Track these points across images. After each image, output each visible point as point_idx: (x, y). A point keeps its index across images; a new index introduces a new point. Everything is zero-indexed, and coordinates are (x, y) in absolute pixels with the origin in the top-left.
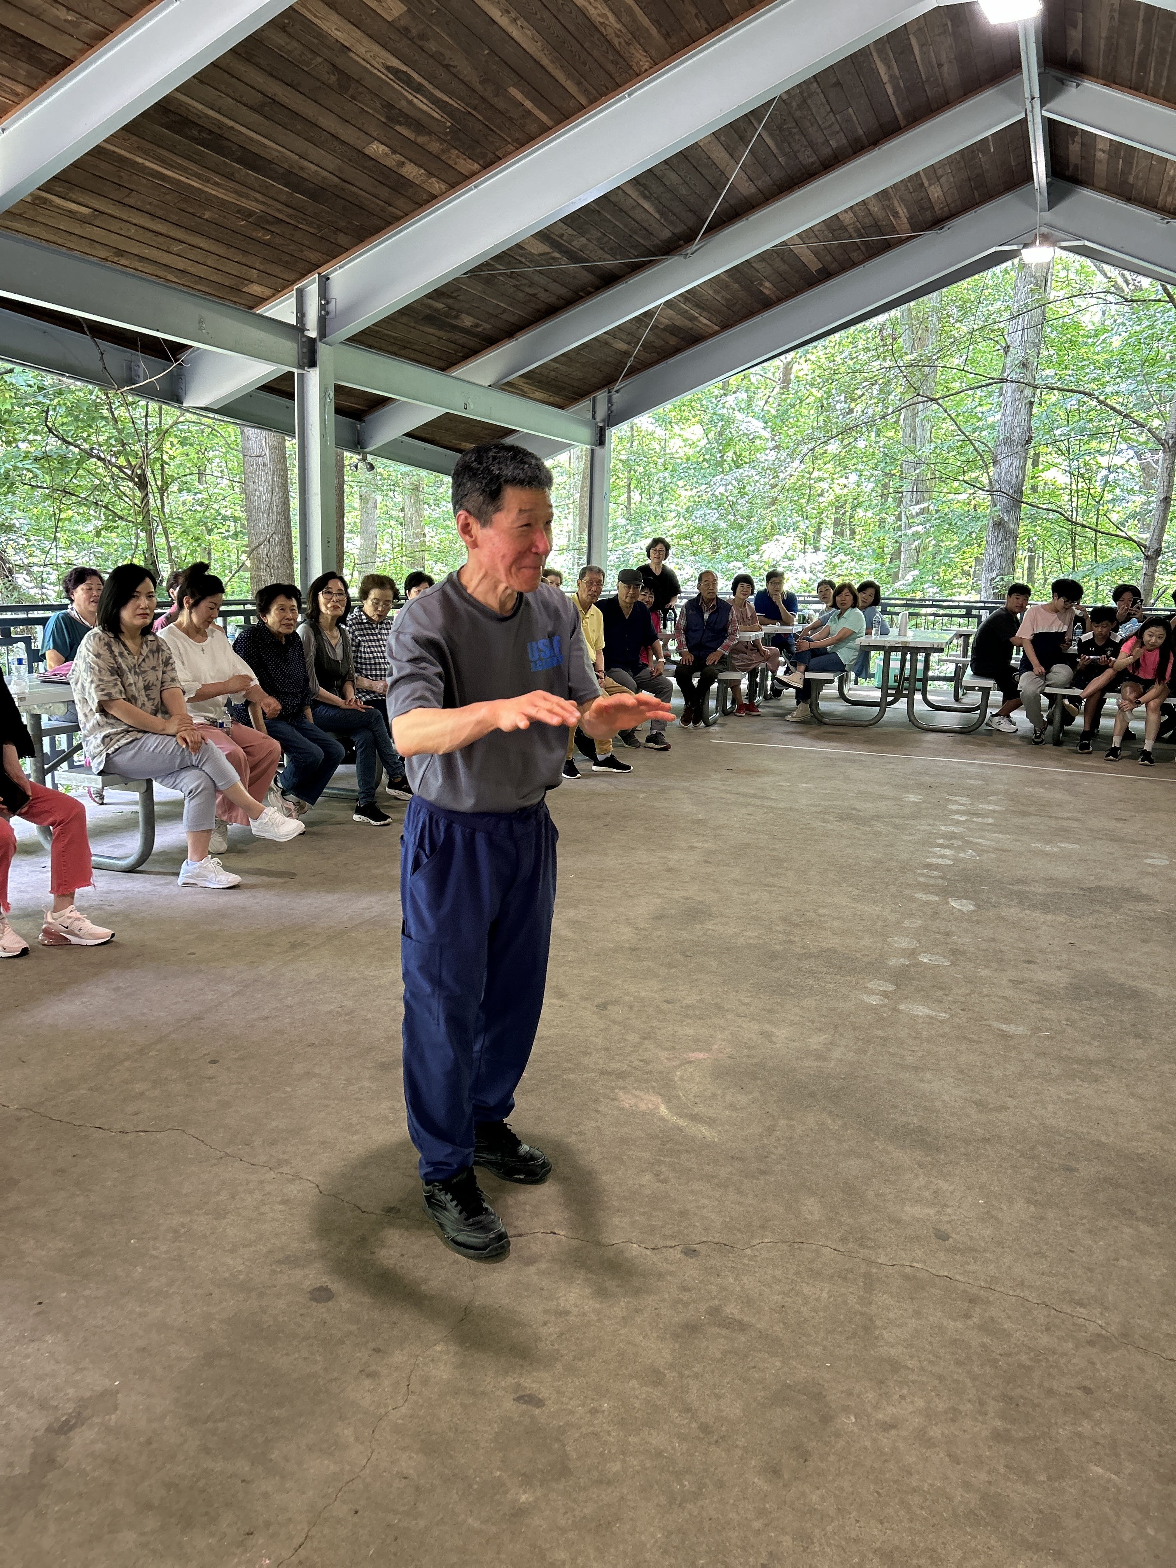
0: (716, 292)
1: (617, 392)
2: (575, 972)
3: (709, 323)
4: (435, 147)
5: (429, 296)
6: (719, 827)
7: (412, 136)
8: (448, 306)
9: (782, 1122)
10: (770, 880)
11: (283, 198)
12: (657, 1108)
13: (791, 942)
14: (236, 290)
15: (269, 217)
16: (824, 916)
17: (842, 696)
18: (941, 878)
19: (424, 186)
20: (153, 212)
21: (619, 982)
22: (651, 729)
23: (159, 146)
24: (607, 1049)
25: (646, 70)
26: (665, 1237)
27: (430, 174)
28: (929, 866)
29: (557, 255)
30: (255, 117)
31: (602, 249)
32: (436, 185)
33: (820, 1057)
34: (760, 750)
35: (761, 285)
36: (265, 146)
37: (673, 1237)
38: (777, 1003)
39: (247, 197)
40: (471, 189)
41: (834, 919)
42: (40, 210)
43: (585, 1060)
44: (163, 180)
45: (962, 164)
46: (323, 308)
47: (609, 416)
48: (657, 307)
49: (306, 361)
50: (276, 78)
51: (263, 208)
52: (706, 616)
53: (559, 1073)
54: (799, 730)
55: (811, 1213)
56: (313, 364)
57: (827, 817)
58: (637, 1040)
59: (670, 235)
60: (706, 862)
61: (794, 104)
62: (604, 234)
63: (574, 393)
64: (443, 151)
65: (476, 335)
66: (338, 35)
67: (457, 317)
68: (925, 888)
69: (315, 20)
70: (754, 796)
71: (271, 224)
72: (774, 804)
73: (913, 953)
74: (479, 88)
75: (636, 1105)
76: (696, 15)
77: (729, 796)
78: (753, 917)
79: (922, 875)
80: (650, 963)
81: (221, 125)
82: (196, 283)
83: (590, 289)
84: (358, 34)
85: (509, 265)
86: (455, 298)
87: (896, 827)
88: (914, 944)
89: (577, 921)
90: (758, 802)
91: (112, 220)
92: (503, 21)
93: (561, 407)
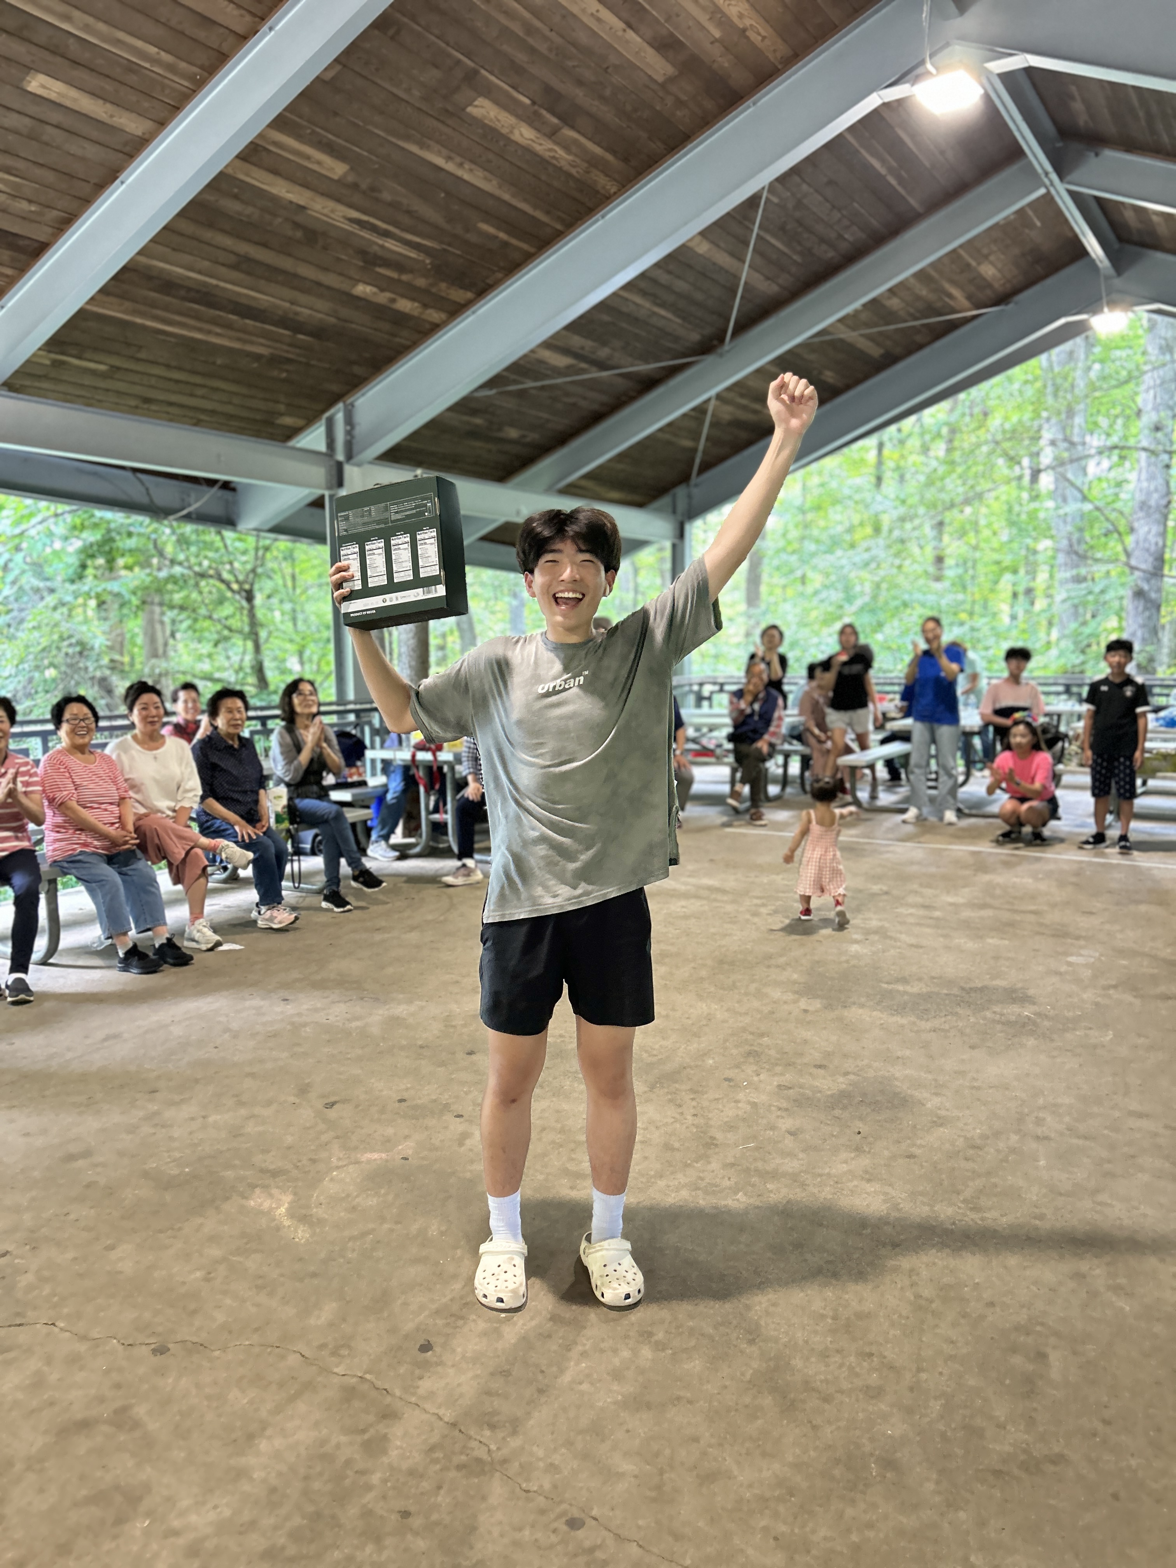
1: (693, 487)
4: (421, 282)
7: (394, 275)
11: (288, 340)
12: (278, 1207)
14: (269, 423)
15: (279, 358)
19: (423, 317)
20: (166, 363)
25: (614, 193)
26: (150, 1334)
27: (425, 306)
30: (237, 275)
31: (630, 356)
32: (434, 315)
36: (255, 298)
37: (159, 1335)
39: (252, 343)
40: (470, 316)
42: (64, 371)
43: (257, 1158)
44: (168, 336)
45: (1009, 241)
46: (350, 433)
47: (688, 511)
48: (709, 400)
49: (333, 482)
51: (270, 350)
53: (219, 1169)
56: (340, 485)
58: (329, 1139)
59: (699, 337)
63: (652, 491)
64: (431, 285)
65: (527, 445)
66: (290, 196)
67: (500, 429)
71: (282, 363)
74: (447, 227)
75: (261, 1204)
81: (205, 284)
83: (631, 394)
84: (308, 194)
89: (397, 1018)
91: (131, 374)
92: (450, 167)
93: (640, 505)
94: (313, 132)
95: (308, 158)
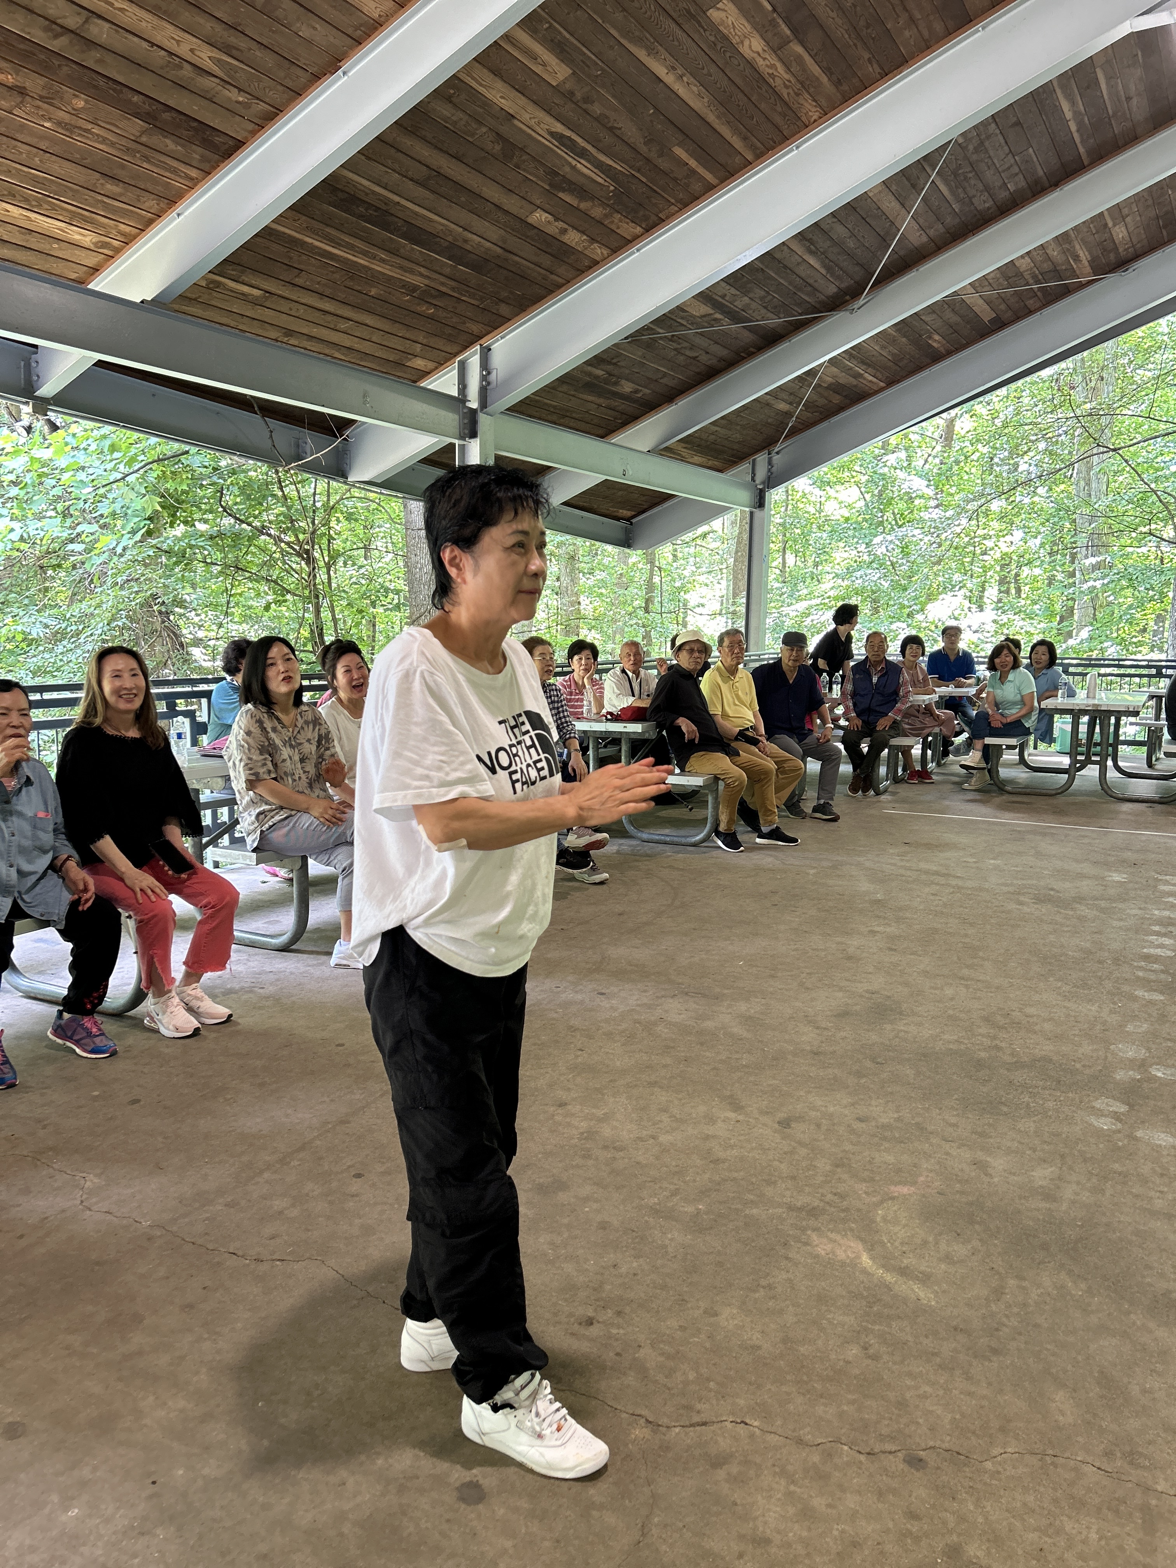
0: (883, 347)
1: (778, 453)
2: (752, 1079)
3: (874, 380)
4: (597, 212)
5: (588, 363)
6: (901, 909)
7: (574, 202)
8: (608, 373)
9: (1012, 1282)
10: (965, 972)
11: (447, 271)
12: (858, 1257)
13: (998, 1048)
14: (399, 364)
15: (433, 291)
16: (1032, 1016)
17: (1022, 761)
18: (1162, 971)
19: (586, 252)
20: (321, 290)
21: (802, 1093)
22: (818, 799)
23: (327, 225)
24: (793, 1178)
25: (815, 121)
26: (882, 1438)
27: (593, 240)
28: (1147, 958)
29: (718, 316)
30: (420, 192)
31: (765, 307)
32: (598, 251)
33: (1048, 1196)
34: (939, 821)
35: (930, 337)
36: (431, 220)
37: (892, 1438)
38: (990, 1125)
39: (411, 272)
40: (633, 253)
41: (1044, 1020)
42: (215, 294)
43: (769, 1191)
44: (332, 259)
45: (1150, 202)
46: (485, 378)
47: (769, 478)
48: (821, 365)
49: (467, 432)
50: (441, 150)
51: (427, 282)
52: (875, 679)
53: (739, 1206)
54: (978, 797)
55: (1063, 1414)
56: (473, 435)
57: (1022, 898)
58: (828, 1168)
59: (835, 290)
60: (890, 949)
61: (971, 147)
62: (768, 292)
63: (733, 456)
64: (606, 216)
65: (635, 401)
66: (504, 103)
67: (616, 384)
68: (1147, 984)
69: (481, 89)
70: (937, 873)
71: (435, 297)
72: (960, 883)
73: (1142, 1065)
74: (643, 149)
75: (833, 1253)
76: (869, 59)
77: (909, 873)
78: (950, 1016)
79: (1140, 968)
80: (836, 1071)
81: (387, 202)
82: (361, 359)
83: (752, 349)
84: (522, 100)
85: (670, 328)
86: (615, 364)
87: (1103, 910)
88: (1143, 1053)
89: (750, 1017)
90: (942, 880)
91: (282, 301)
92: (669, 79)
93: (720, 471)
94: (551, 25)
95: (534, 57)
